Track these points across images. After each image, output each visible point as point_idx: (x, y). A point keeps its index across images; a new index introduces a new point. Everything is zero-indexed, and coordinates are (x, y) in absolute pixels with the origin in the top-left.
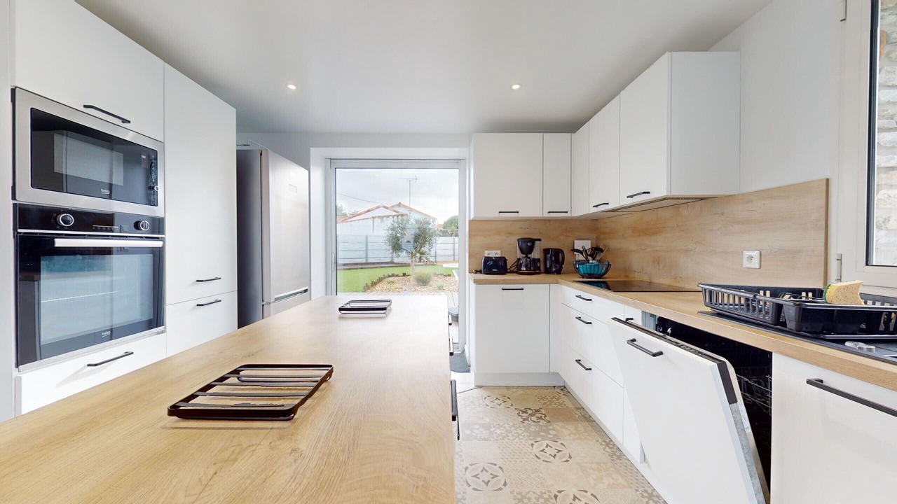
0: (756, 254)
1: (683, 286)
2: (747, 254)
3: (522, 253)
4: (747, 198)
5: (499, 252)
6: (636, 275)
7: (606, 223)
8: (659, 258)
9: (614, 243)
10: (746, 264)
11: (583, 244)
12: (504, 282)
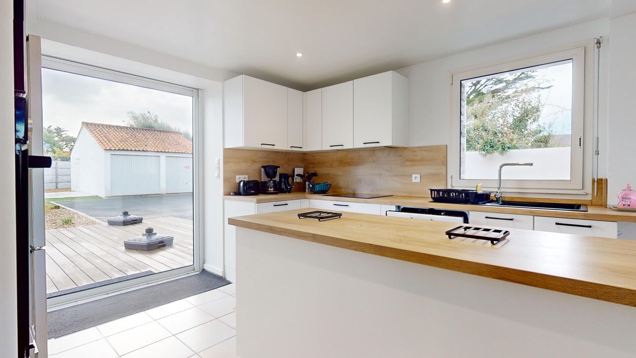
0: (418, 176)
1: (381, 194)
2: (414, 176)
3: (268, 177)
4: (413, 150)
5: (247, 176)
6: (343, 190)
7: (315, 156)
8: (360, 179)
9: (321, 171)
10: (414, 181)
11: (299, 171)
12: (276, 200)
